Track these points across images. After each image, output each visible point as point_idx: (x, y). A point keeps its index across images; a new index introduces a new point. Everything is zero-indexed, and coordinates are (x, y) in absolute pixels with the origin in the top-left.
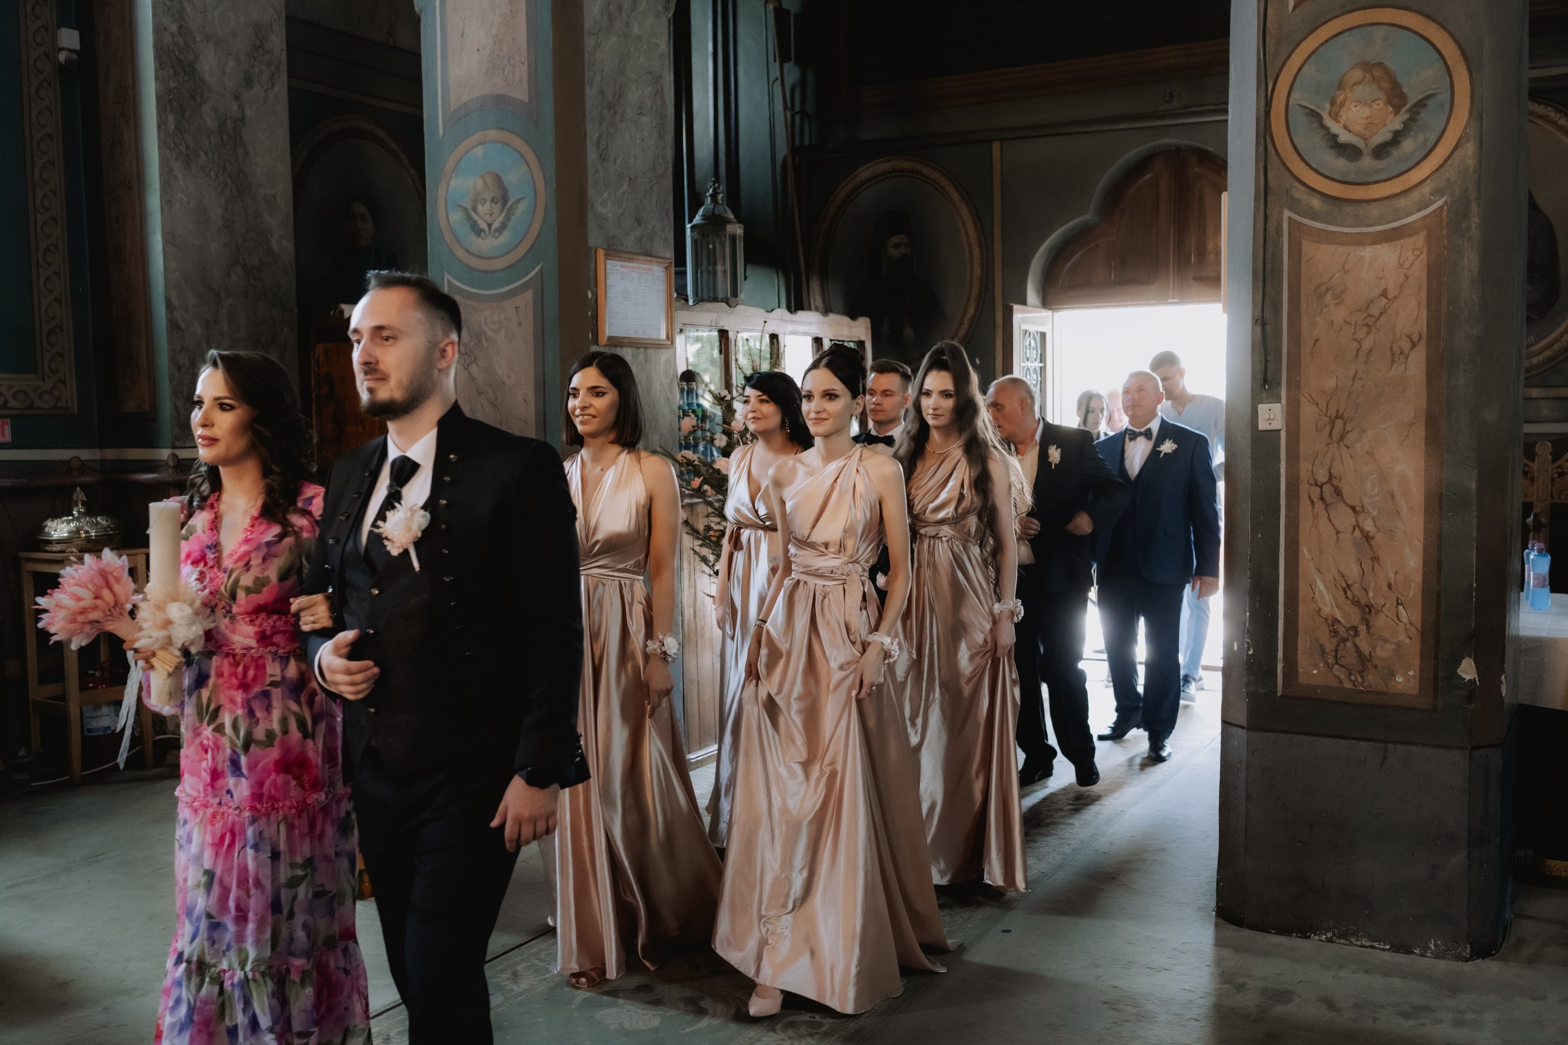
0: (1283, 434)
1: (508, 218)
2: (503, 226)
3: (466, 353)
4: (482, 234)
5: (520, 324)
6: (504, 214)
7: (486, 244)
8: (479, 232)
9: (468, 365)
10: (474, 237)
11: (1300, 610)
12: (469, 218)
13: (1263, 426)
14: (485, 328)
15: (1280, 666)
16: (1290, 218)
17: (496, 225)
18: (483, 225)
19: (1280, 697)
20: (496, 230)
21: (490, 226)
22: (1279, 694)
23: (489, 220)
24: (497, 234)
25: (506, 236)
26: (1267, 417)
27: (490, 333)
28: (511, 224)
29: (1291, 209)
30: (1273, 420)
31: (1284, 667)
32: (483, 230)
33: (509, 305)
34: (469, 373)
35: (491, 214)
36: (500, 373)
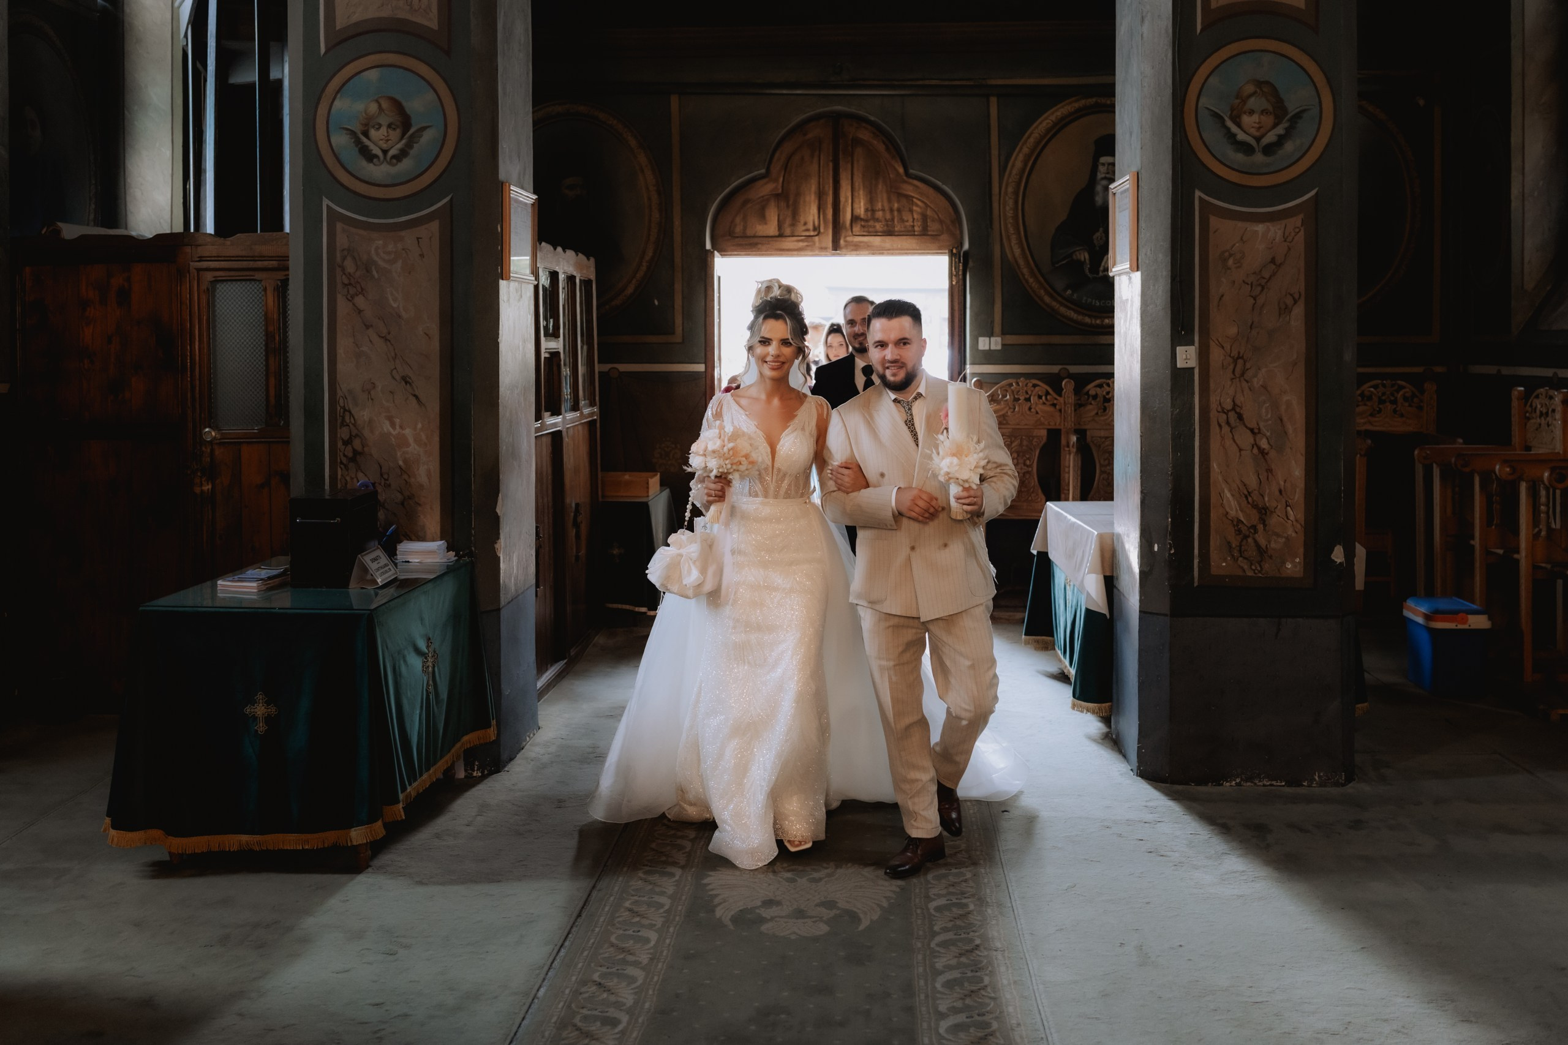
0: (1197, 371)
1: (409, 145)
2: (403, 154)
3: (350, 284)
4: (375, 160)
5: (422, 256)
6: (404, 141)
7: (378, 171)
8: (370, 157)
9: (352, 297)
10: (364, 163)
11: (1212, 515)
12: (358, 142)
13: (1180, 364)
14: (375, 258)
15: (1196, 561)
16: (1200, 197)
17: (392, 152)
18: (376, 151)
19: (1197, 586)
20: (394, 157)
21: (385, 152)
22: (1196, 584)
23: (385, 146)
24: (394, 161)
25: (406, 164)
26: (1184, 357)
27: (381, 263)
28: (412, 152)
29: (1201, 190)
30: (1189, 359)
31: (1199, 562)
32: (376, 156)
33: (409, 237)
34: (354, 304)
35: (387, 140)
36: (395, 305)
